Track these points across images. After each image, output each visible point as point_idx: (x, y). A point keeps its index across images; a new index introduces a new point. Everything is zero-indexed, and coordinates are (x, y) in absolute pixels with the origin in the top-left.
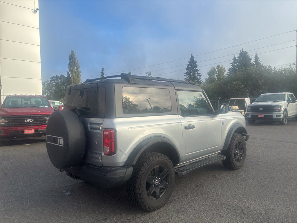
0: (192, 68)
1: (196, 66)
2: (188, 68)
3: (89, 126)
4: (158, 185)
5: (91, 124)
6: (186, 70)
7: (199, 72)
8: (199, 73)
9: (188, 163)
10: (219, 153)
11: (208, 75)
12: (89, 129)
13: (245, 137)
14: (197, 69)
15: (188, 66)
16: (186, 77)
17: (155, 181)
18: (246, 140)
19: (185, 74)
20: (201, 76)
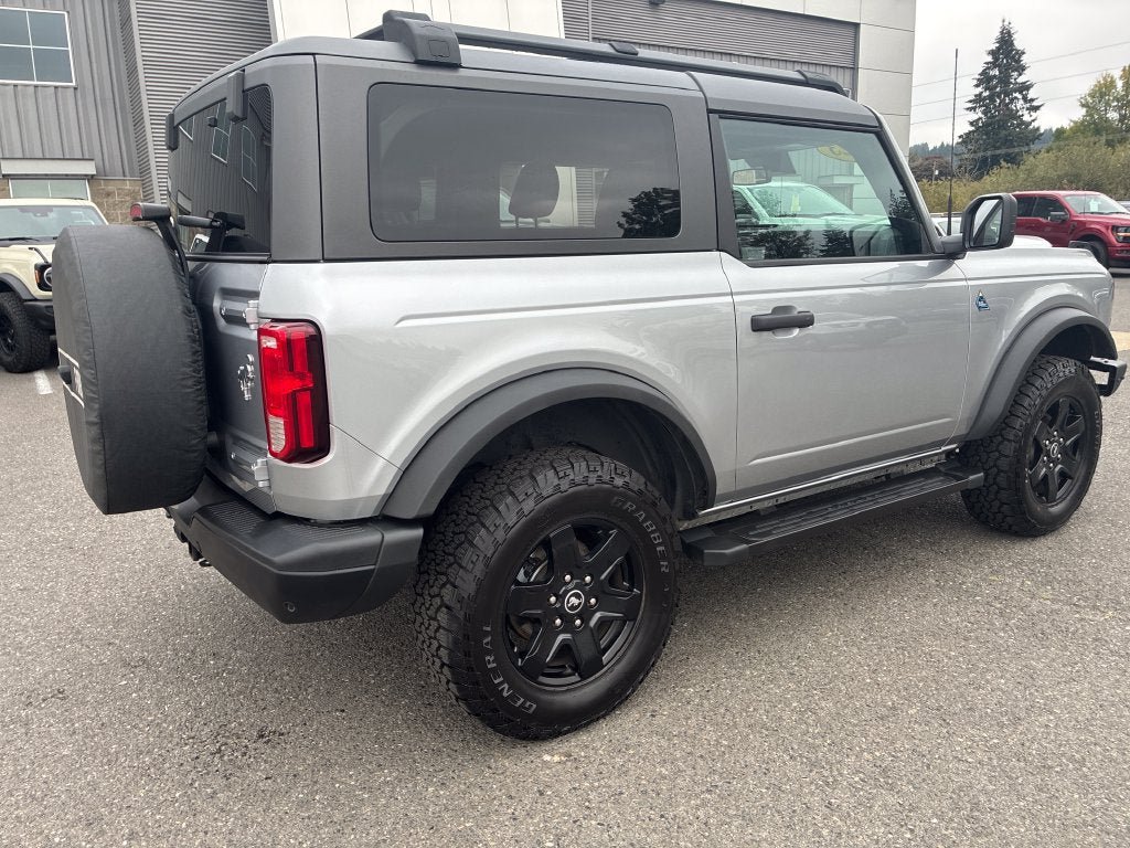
0: (1004, 80)
1: (1021, 69)
2: (984, 79)
3: (217, 303)
4: (585, 613)
5: (229, 293)
6: (977, 86)
7: (1031, 94)
8: (1029, 97)
9: (771, 503)
10: (949, 453)
11: (1083, 106)
12: (222, 323)
13: (1101, 378)
14: (1021, 80)
15: (988, 68)
16: (973, 116)
17: (560, 598)
18: (1108, 390)
19: (970, 105)
20: (1036, 108)
